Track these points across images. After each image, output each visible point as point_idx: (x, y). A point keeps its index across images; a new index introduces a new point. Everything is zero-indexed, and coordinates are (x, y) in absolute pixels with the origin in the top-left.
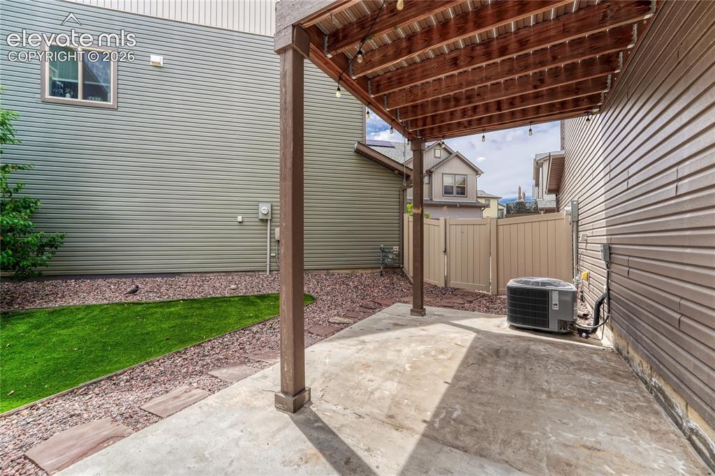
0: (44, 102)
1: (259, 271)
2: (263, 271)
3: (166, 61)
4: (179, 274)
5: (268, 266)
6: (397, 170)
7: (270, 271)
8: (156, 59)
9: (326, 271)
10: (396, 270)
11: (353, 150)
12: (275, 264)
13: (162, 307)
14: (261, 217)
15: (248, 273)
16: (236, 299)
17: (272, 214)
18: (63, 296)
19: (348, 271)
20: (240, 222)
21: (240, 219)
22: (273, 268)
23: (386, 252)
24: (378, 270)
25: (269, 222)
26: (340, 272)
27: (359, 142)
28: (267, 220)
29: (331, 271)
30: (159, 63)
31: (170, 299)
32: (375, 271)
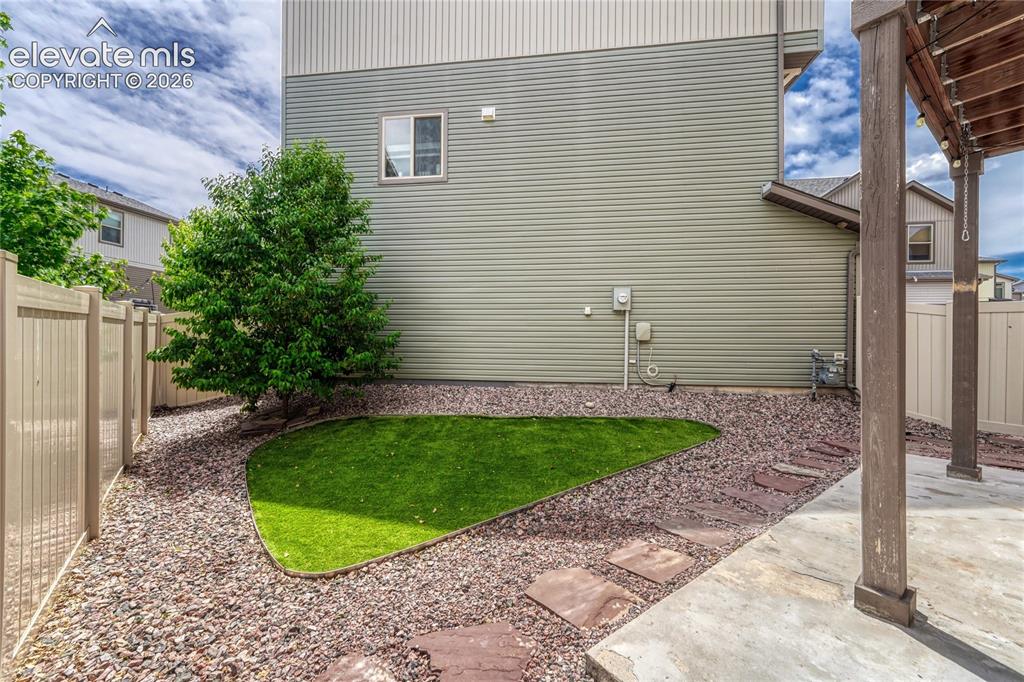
0: (381, 185)
1: (612, 384)
2: (618, 384)
3: (499, 112)
4: (513, 382)
5: (626, 378)
6: (844, 220)
7: (629, 384)
8: (488, 112)
9: (712, 388)
10: (839, 392)
11: (760, 197)
12: (635, 375)
13: (515, 424)
14: (617, 307)
15: (597, 386)
16: (602, 421)
17: (632, 303)
18: (406, 404)
19: (750, 391)
20: (588, 315)
21: (588, 310)
22: (633, 380)
23: (823, 361)
24: (805, 391)
25: (627, 314)
26: (737, 390)
27: (773, 182)
28: (625, 311)
29: (721, 389)
30: (492, 116)
31: (519, 415)
32: (798, 392)
